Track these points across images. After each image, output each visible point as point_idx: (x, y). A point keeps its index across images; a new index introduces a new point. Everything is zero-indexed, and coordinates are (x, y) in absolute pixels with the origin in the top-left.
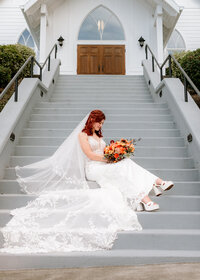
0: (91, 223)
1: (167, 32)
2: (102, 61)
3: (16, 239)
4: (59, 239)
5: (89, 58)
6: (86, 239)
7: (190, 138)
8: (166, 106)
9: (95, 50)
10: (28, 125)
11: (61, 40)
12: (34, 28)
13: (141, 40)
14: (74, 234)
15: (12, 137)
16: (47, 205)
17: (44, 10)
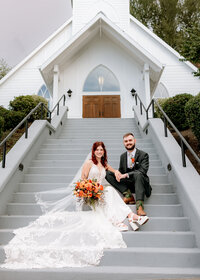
0: (82, 241)
1: (153, 84)
2: (102, 107)
3: (15, 255)
4: (52, 256)
5: (92, 106)
6: (76, 256)
7: (169, 167)
8: (150, 141)
9: (96, 100)
10: (36, 157)
11: (70, 92)
12: (49, 83)
13: (133, 91)
14: (66, 252)
15: (21, 167)
16: (46, 225)
17: (56, 69)
